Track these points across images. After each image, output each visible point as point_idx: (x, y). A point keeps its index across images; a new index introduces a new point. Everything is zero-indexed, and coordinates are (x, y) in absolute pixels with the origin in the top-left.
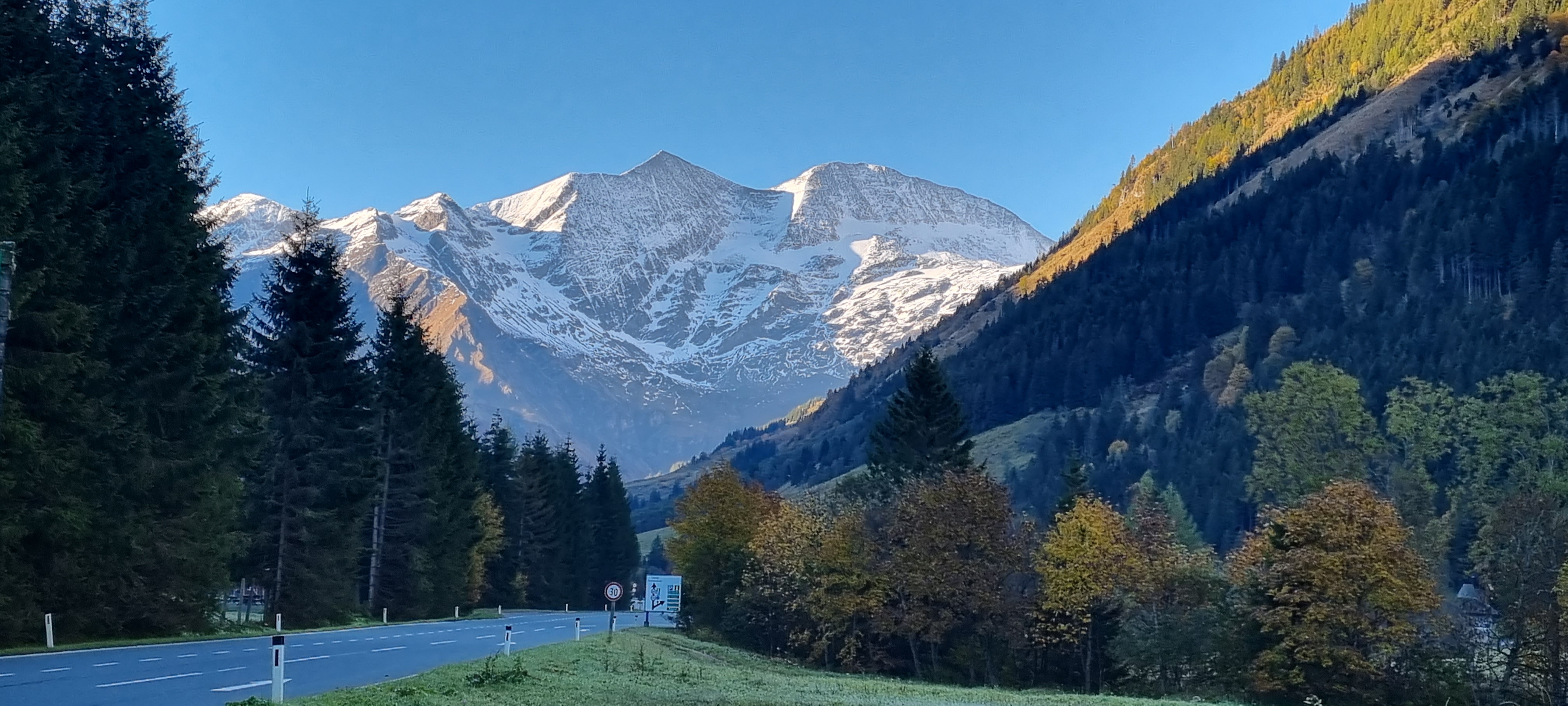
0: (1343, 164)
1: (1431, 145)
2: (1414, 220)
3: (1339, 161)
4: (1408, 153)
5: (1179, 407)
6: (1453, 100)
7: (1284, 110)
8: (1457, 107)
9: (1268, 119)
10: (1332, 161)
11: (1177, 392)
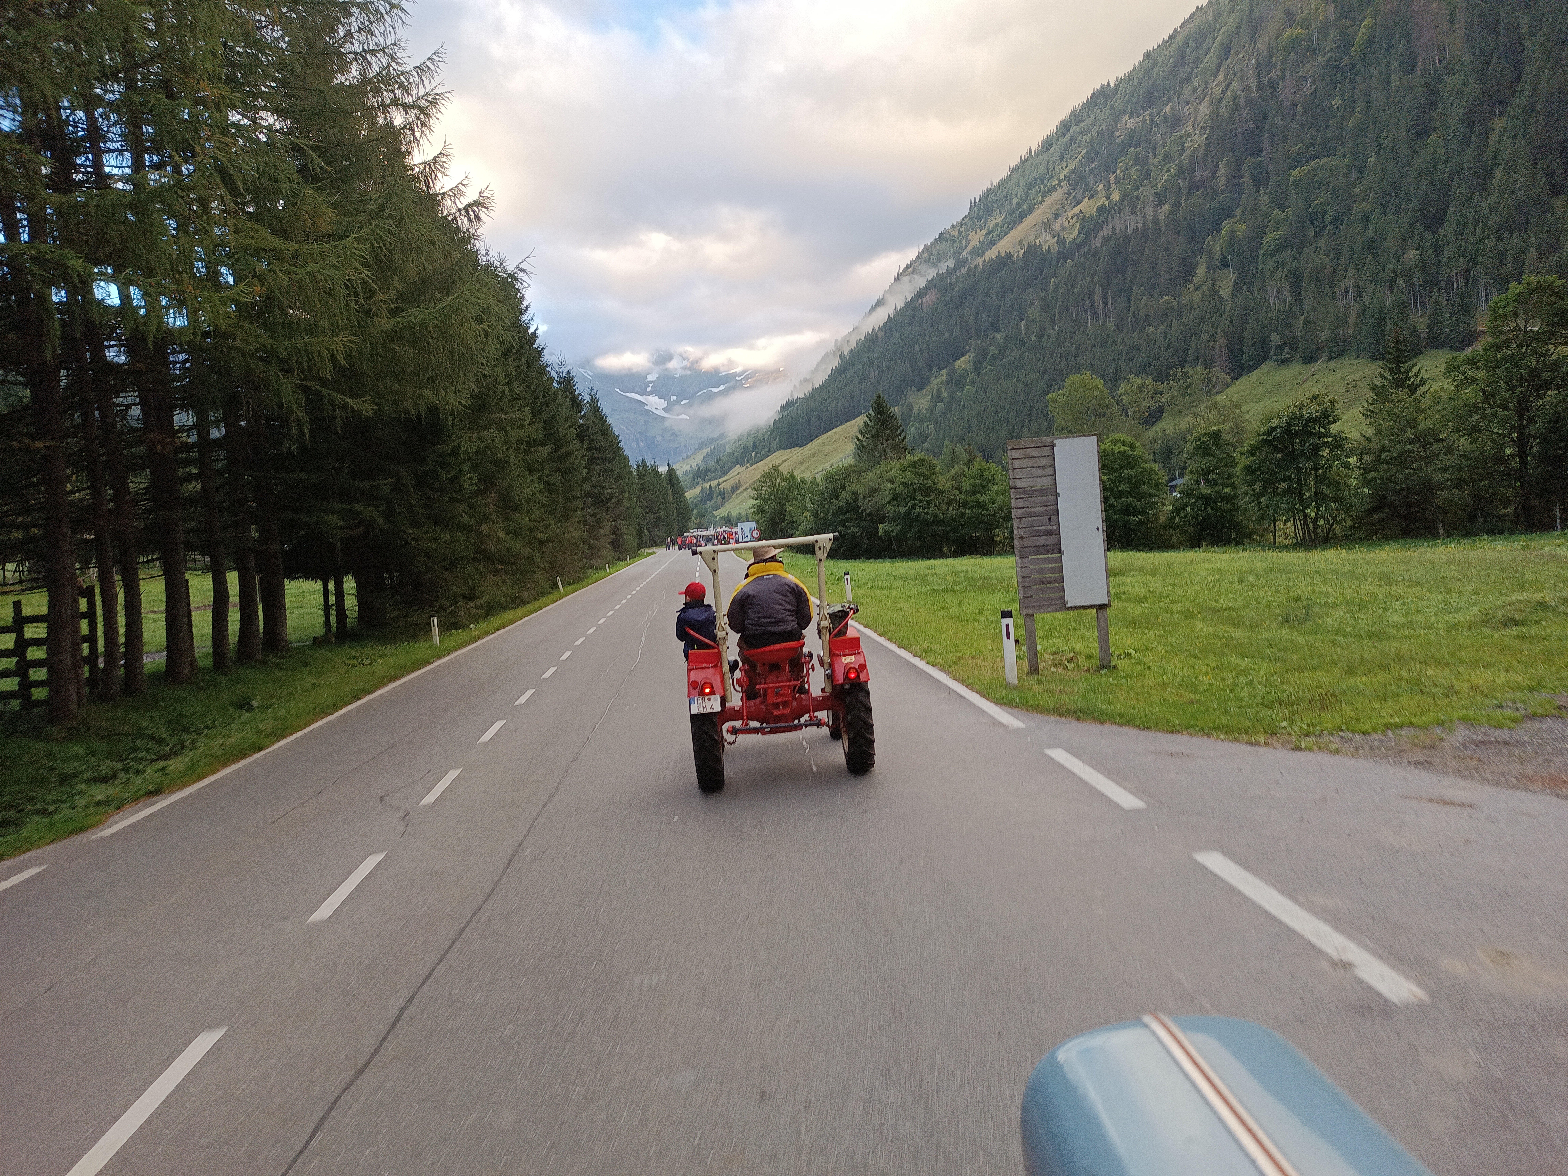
0: (1015, 257)
1: (1061, 242)
2: (1057, 285)
3: (1012, 256)
4: (1049, 247)
5: (942, 401)
6: (1070, 215)
7: (978, 230)
8: (1072, 218)
9: (970, 237)
10: (1009, 256)
11: (939, 392)
